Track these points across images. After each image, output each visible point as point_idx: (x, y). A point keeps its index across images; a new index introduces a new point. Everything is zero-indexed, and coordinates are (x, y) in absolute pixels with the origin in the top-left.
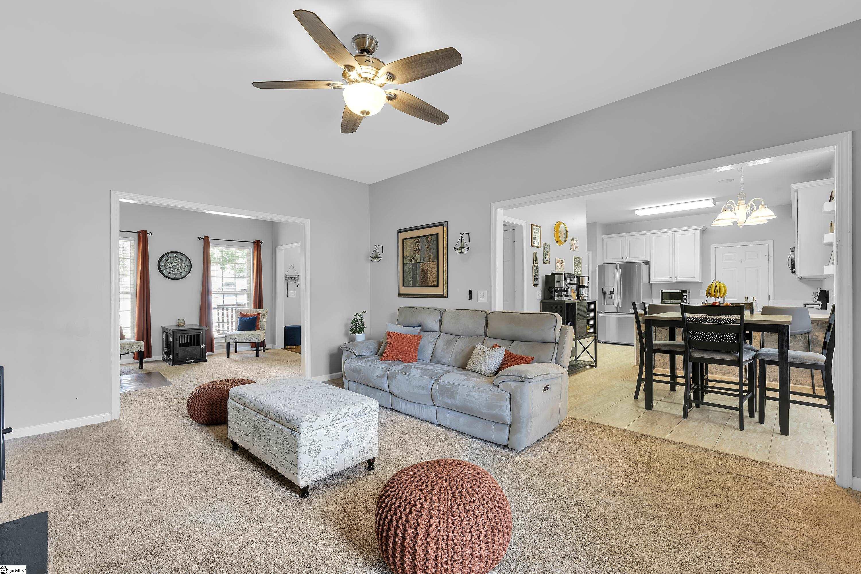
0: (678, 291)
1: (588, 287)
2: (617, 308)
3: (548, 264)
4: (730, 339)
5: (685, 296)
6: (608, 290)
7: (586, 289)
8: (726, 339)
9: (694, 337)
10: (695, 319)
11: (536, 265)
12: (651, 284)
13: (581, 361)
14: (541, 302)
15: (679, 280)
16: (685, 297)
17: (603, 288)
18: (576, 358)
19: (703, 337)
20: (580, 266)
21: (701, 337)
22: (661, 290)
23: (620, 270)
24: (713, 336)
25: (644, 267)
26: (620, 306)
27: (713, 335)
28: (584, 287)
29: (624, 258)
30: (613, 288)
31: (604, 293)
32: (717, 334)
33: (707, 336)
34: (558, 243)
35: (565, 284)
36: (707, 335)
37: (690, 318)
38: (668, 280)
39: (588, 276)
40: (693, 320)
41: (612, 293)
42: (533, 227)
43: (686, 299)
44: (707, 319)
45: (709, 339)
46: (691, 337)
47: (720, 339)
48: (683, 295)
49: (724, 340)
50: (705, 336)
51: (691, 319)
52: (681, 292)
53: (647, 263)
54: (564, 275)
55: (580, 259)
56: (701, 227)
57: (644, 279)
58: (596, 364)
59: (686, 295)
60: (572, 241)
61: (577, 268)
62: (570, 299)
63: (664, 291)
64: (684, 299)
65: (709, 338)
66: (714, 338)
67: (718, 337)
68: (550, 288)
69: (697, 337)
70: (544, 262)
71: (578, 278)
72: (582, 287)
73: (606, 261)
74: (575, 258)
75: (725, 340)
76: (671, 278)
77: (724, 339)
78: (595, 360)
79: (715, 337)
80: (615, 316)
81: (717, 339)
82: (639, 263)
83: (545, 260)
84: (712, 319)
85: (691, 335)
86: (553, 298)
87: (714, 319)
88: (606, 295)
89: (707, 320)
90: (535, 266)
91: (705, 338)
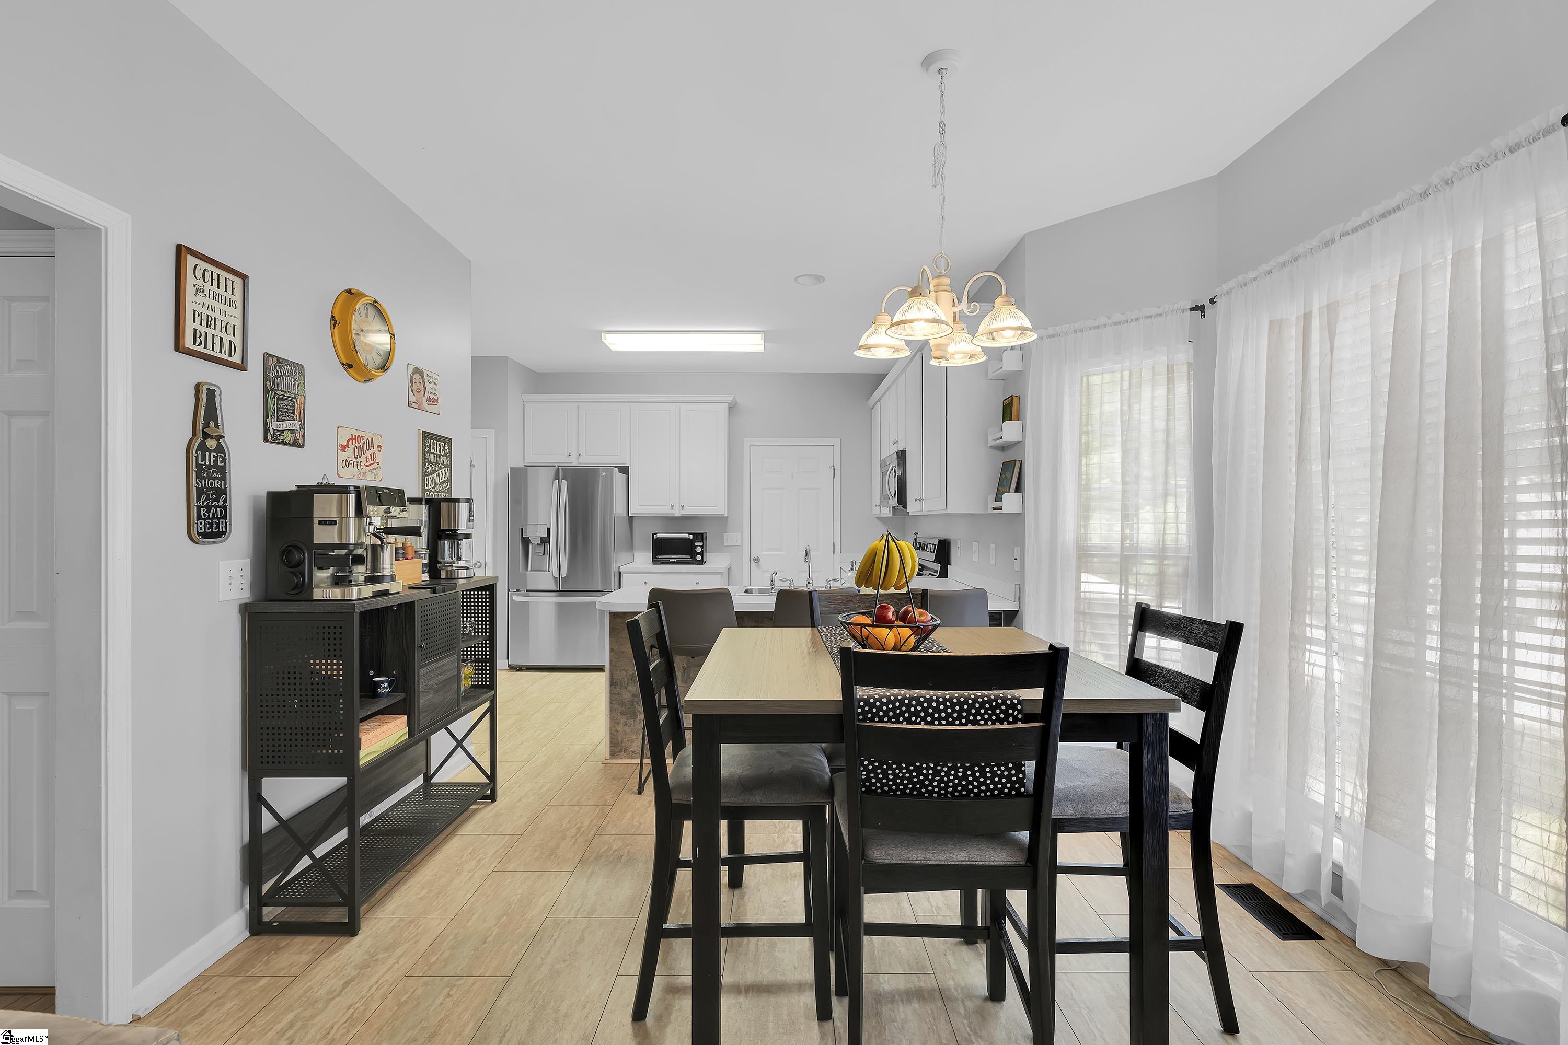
0: (686, 536)
1: (468, 536)
2: (557, 580)
3: (297, 444)
4: (1006, 783)
5: (699, 547)
6: (535, 533)
7: (464, 543)
8: (993, 782)
9: (879, 781)
10: (887, 704)
11: (211, 444)
12: (631, 519)
13: (447, 784)
14: (245, 609)
15: (689, 511)
16: (699, 550)
17: (522, 529)
18: (428, 778)
19: (910, 780)
20: (446, 466)
21: (903, 778)
22: (653, 534)
23: (564, 483)
24: (948, 774)
25: (618, 478)
26: (564, 574)
27: (950, 769)
28: (453, 535)
29: (574, 455)
30: (549, 530)
31: (526, 542)
32: (963, 766)
33: (926, 775)
34: (350, 370)
35: (360, 530)
36: (928, 768)
37: (867, 702)
38: (666, 511)
39: (468, 501)
40: (879, 709)
41: (545, 541)
42: (191, 261)
43: (701, 554)
44: (929, 701)
45: (931, 784)
46: (868, 778)
47: (971, 783)
48: (696, 544)
49: (983, 788)
50: (920, 773)
51: (873, 705)
52: (691, 537)
53: (624, 470)
54: (352, 497)
55: (448, 441)
56: (729, 398)
57: (618, 509)
58: (494, 791)
59: (701, 544)
60: (417, 376)
61: (433, 472)
62: (385, 593)
63: (659, 536)
64: (698, 554)
65: (933, 780)
66: (949, 781)
67: (965, 777)
68: (287, 552)
69: (889, 780)
70: (270, 436)
71: (434, 505)
72: (449, 537)
73: (531, 459)
74: (426, 436)
75: (987, 786)
76: (672, 506)
77: (984, 783)
78: (492, 777)
79: (956, 776)
80: (552, 599)
81: (960, 784)
82: (608, 468)
83: (274, 425)
84: (944, 703)
85: (868, 772)
86: (303, 589)
87: (950, 700)
88: (530, 546)
89: (930, 706)
90: (203, 448)
91: (919, 781)
